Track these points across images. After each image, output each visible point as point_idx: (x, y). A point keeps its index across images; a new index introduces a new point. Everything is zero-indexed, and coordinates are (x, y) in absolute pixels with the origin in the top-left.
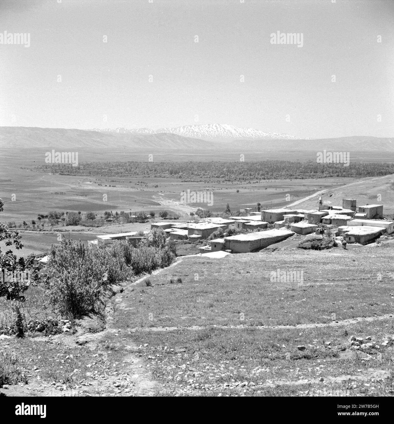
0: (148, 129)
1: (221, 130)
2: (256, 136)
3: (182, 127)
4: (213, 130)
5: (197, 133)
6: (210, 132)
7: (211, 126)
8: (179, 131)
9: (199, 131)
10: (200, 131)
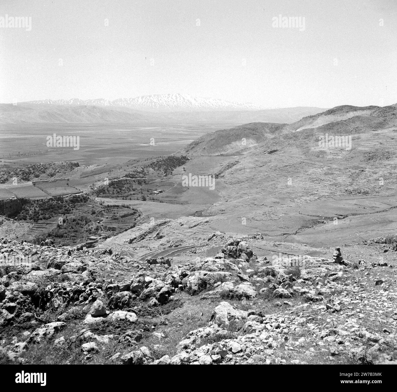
0: (104, 100)
1: (181, 100)
2: (216, 106)
3: (140, 97)
4: (172, 100)
5: (155, 103)
6: (169, 102)
7: (171, 96)
8: (138, 101)
9: (157, 101)
10: (159, 101)
